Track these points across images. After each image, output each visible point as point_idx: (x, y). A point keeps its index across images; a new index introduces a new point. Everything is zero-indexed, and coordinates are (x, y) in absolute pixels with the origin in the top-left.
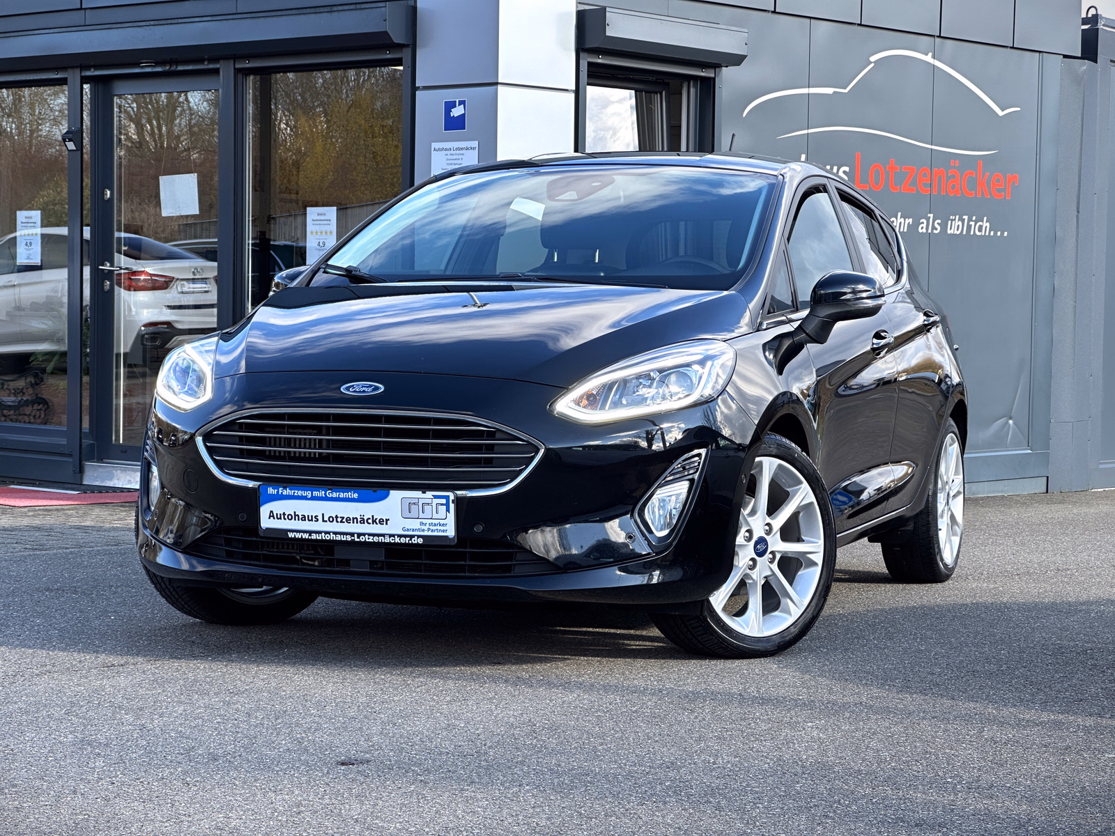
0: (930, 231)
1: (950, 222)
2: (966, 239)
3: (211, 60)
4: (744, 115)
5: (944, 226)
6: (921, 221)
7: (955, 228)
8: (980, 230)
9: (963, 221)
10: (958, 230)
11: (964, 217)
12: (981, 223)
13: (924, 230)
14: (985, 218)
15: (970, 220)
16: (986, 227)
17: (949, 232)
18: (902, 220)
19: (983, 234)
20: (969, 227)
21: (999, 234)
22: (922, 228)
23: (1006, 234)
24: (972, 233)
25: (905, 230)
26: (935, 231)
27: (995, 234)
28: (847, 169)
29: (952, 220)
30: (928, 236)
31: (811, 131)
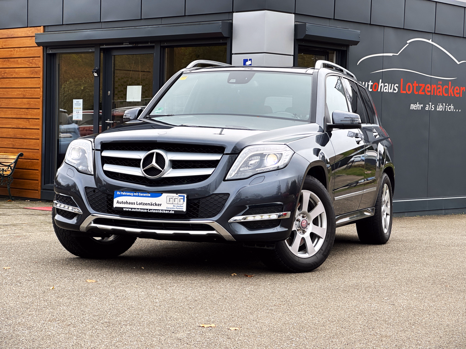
0: (430, 109)
2: (444, 113)
3: (151, 42)
4: (358, 64)
5: (435, 107)
6: (427, 105)
7: (440, 108)
9: (443, 106)
10: (441, 109)
11: (443, 104)
14: (452, 105)
15: (446, 105)
17: (437, 110)
18: (419, 105)
19: (451, 111)
20: (445, 108)
22: (427, 108)
23: (460, 111)
24: (447, 110)
25: (420, 109)
26: (432, 110)
27: (456, 110)
30: (429, 111)
31: (384, 70)
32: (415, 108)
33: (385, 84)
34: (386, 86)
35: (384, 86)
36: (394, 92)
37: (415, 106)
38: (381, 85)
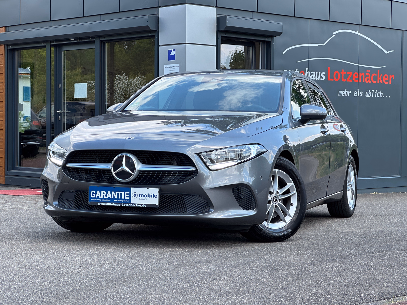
0: (358, 96)
1: (366, 92)
2: (373, 99)
3: (92, 37)
4: (283, 54)
5: (364, 94)
6: (355, 92)
7: (369, 94)
8: (379, 95)
10: (370, 95)
11: (372, 91)
12: (379, 93)
13: (356, 96)
14: (381, 91)
15: (375, 91)
16: (381, 94)
17: (366, 96)
18: (347, 92)
19: (380, 97)
20: (374, 94)
21: (387, 97)
22: (355, 95)
23: (389, 97)
24: (376, 96)
25: (348, 95)
26: (360, 96)
27: (385, 97)
28: (324, 73)
29: (367, 92)
30: (358, 98)
31: (310, 59)
32: (343, 94)
33: (312, 73)
34: (313, 74)
35: (311, 74)
36: (321, 79)
37: (343, 92)
38: (308, 73)
